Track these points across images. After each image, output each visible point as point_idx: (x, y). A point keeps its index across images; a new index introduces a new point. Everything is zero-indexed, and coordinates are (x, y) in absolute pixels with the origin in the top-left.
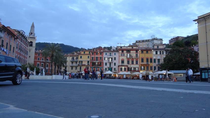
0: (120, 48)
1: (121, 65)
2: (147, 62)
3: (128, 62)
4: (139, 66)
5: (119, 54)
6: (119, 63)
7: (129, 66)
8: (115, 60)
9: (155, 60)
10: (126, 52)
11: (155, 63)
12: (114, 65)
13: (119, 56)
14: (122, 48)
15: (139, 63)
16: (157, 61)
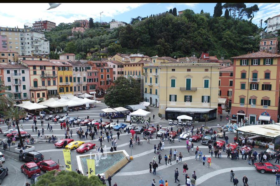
1: (34, 89)
2: (66, 82)
3: (43, 84)
4: (58, 87)
5: (30, 71)
6: (30, 85)
8: (25, 81)
10: (40, 69)
11: (75, 83)
12: (24, 89)
13: (30, 75)
14: (26, 59)
15: (57, 84)
16: (77, 80)
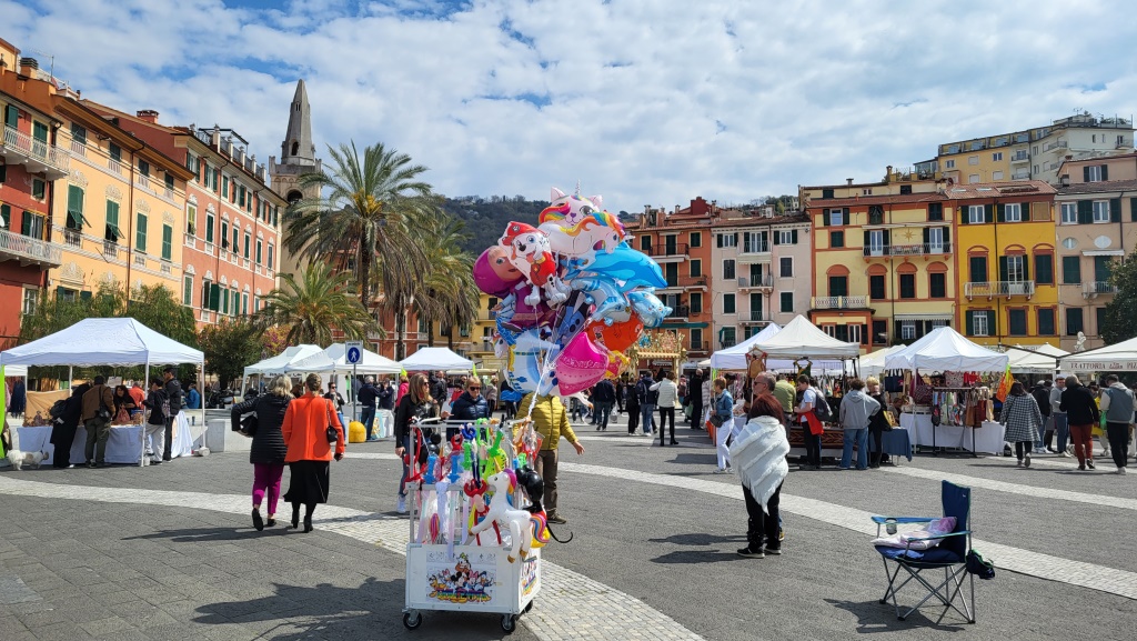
0: (820, 194)
1: (826, 306)
3: (877, 288)
4: (957, 306)
5: (813, 235)
6: (814, 294)
7: (883, 310)
8: (790, 274)
9: (1072, 265)
11: (1072, 288)
12: (784, 309)
13: (814, 250)
14: (837, 194)
15: (950, 292)
16: (1087, 271)
